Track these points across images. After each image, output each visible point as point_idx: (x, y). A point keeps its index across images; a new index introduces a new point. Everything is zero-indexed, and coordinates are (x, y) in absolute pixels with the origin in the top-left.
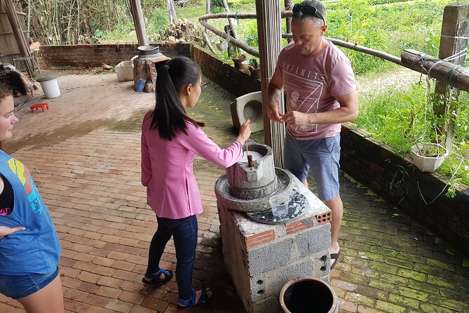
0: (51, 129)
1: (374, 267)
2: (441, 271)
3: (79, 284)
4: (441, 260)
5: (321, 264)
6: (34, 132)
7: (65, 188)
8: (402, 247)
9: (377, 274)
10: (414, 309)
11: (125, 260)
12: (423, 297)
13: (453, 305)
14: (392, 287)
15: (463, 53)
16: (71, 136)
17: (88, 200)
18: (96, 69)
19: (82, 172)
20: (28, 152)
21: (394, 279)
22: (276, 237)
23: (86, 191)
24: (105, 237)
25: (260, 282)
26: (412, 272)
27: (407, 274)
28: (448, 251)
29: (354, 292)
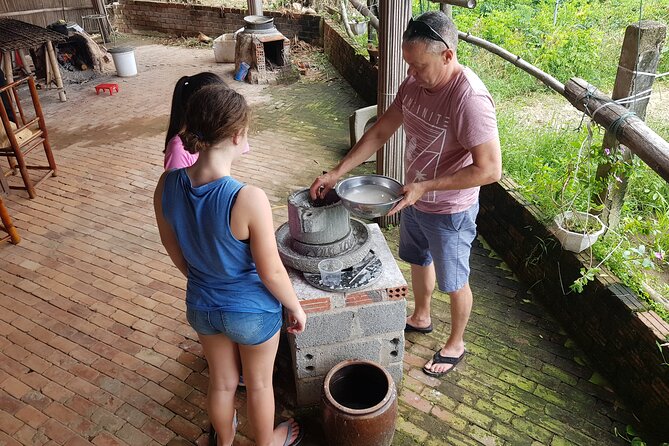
0: (117, 121)
1: (472, 363)
2: (558, 382)
3: (112, 324)
4: (563, 369)
5: (392, 347)
6: (95, 124)
7: (118, 204)
8: (517, 344)
9: (472, 372)
10: (503, 423)
11: (171, 305)
12: (520, 410)
13: (555, 427)
14: (486, 391)
15: (644, 95)
16: (139, 134)
17: (144, 223)
18: (190, 41)
19: (142, 186)
20: (82, 149)
21: (492, 382)
22: (332, 307)
23: (142, 211)
24: (154, 273)
25: (309, 356)
26: (519, 378)
27: (510, 378)
28: (577, 360)
29: (436, 388)
